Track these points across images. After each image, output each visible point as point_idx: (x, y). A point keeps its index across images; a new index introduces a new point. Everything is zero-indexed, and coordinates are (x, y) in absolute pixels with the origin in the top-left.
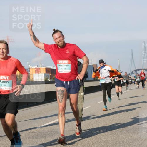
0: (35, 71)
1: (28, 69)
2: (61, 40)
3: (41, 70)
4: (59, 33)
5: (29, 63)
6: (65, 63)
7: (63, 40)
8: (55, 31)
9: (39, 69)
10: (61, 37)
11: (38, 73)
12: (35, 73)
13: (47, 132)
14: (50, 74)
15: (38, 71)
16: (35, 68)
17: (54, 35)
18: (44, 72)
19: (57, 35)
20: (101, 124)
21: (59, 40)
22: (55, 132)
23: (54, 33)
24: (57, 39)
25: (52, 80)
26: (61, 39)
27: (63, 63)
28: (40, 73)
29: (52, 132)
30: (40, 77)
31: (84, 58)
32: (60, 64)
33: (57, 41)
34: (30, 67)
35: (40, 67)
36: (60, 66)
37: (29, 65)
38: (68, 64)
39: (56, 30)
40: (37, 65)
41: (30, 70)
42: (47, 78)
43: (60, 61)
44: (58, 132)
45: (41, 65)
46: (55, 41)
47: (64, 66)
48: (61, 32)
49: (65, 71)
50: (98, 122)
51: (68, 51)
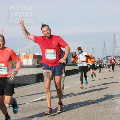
0: (25, 57)
1: (19, 55)
2: (48, 33)
3: (30, 56)
4: (47, 27)
5: (19, 51)
6: (52, 52)
7: (50, 33)
8: (44, 26)
9: (28, 56)
10: (49, 30)
11: (27, 59)
12: (25, 59)
13: (34, 107)
14: (37, 60)
15: (27, 57)
16: (25, 55)
17: (42, 29)
18: (32, 58)
19: (45, 29)
20: (79, 101)
21: (47, 33)
22: (40, 107)
23: (42, 27)
24: (45, 31)
25: (38, 65)
26: (48, 31)
27: (50, 52)
28: (29, 58)
29: (39, 107)
30: (29, 62)
31: (67, 47)
32: (47, 52)
33: (45, 33)
34: (21, 54)
35: (29, 54)
36: (48, 54)
37: (19, 52)
38: (54, 53)
39: (44, 24)
40: (26, 53)
41: (20, 57)
42: (34, 63)
43: (48, 50)
44: (43, 107)
45: (30, 52)
46: (43, 33)
47: (51, 54)
48: (48, 26)
49: (51, 58)
50: (75, 99)
51: (54, 42)
